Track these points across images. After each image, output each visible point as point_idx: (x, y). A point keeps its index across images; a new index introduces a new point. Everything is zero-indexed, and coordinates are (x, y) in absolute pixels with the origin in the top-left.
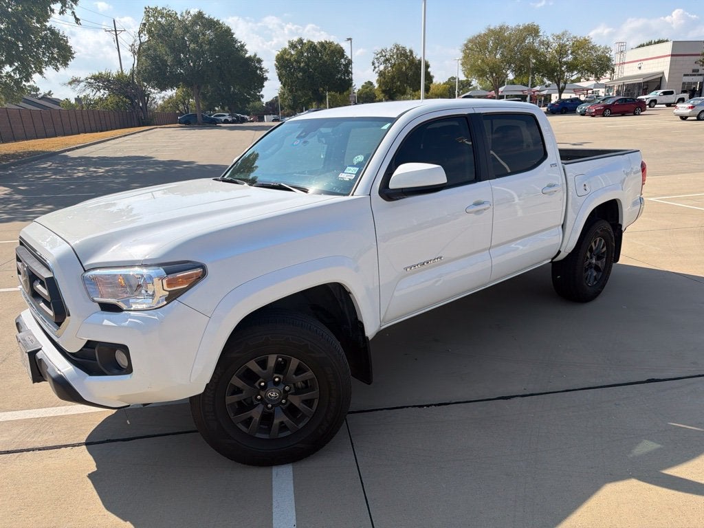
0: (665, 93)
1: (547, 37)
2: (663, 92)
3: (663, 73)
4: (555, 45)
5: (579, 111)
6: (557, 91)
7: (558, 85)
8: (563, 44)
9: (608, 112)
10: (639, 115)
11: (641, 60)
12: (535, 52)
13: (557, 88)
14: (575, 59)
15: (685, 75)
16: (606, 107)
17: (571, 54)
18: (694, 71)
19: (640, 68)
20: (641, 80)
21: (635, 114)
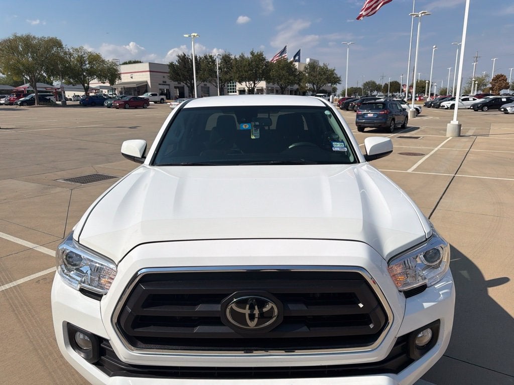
0: (153, 95)
1: (69, 49)
2: (151, 94)
3: (147, 82)
4: (76, 55)
5: (106, 105)
6: (84, 90)
7: (84, 86)
8: (81, 56)
9: (127, 106)
10: (146, 108)
11: (131, 73)
12: (62, 59)
13: (83, 87)
14: (91, 67)
15: (159, 84)
16: (126, 102)
17: (88, 64)
18: (163, 82)
19: (132, 77)
20: (135, 86)
21: (144, 108)
